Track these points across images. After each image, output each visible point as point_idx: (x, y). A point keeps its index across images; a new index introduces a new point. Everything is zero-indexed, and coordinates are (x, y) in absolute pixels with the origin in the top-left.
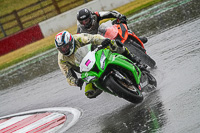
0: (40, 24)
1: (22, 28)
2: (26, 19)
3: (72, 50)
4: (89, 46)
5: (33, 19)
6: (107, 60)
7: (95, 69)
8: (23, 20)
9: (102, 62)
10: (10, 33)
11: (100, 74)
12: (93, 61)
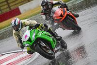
0: (19, 7)
1: (11, 9)
2: (12, 4)
3: (20, 29)
4: (28, 27)
5: (16, 4)
6: (36, 35)
7: (30, 40)
8: (10, 5)
9: (33, 37)
10: (4, 11)
11: (32, 43)
12: (29, 35)
